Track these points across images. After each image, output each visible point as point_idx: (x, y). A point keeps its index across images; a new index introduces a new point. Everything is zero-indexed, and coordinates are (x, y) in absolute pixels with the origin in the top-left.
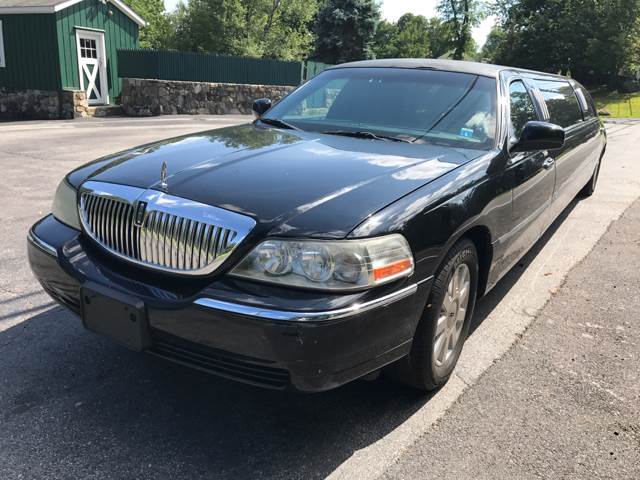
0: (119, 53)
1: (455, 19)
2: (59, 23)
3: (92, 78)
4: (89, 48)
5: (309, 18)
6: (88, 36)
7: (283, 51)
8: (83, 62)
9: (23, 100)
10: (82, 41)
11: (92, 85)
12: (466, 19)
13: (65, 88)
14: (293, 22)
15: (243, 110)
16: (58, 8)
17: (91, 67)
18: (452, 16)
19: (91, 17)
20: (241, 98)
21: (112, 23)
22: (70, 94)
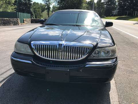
1: (47, 3)
5: (13, 2)
7: (8, 10)
12: (49, 4)
14: (9, 3)
15: (4, 25)
18: (46, 3)
20: (2, 22)
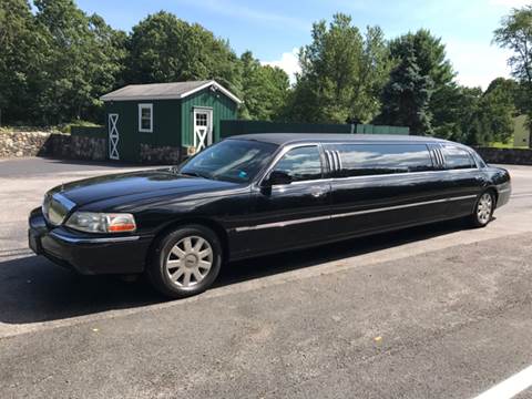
0: (221, 122)
2: (183, 106)
3: (202, 139)
4: (202, 120)
6: (201, 112)
8: (197, 128)
9: (160, 152)
10: (198, 116)
11: (202, 143)
13: (184, 145)
16: (183, 96)
17: (202, 131)
19: (205, 100)
21: (219, 104)
22: (186, 149)
